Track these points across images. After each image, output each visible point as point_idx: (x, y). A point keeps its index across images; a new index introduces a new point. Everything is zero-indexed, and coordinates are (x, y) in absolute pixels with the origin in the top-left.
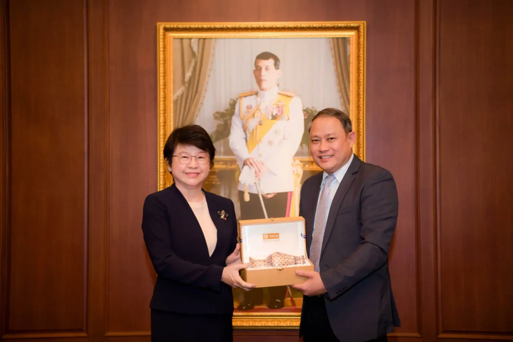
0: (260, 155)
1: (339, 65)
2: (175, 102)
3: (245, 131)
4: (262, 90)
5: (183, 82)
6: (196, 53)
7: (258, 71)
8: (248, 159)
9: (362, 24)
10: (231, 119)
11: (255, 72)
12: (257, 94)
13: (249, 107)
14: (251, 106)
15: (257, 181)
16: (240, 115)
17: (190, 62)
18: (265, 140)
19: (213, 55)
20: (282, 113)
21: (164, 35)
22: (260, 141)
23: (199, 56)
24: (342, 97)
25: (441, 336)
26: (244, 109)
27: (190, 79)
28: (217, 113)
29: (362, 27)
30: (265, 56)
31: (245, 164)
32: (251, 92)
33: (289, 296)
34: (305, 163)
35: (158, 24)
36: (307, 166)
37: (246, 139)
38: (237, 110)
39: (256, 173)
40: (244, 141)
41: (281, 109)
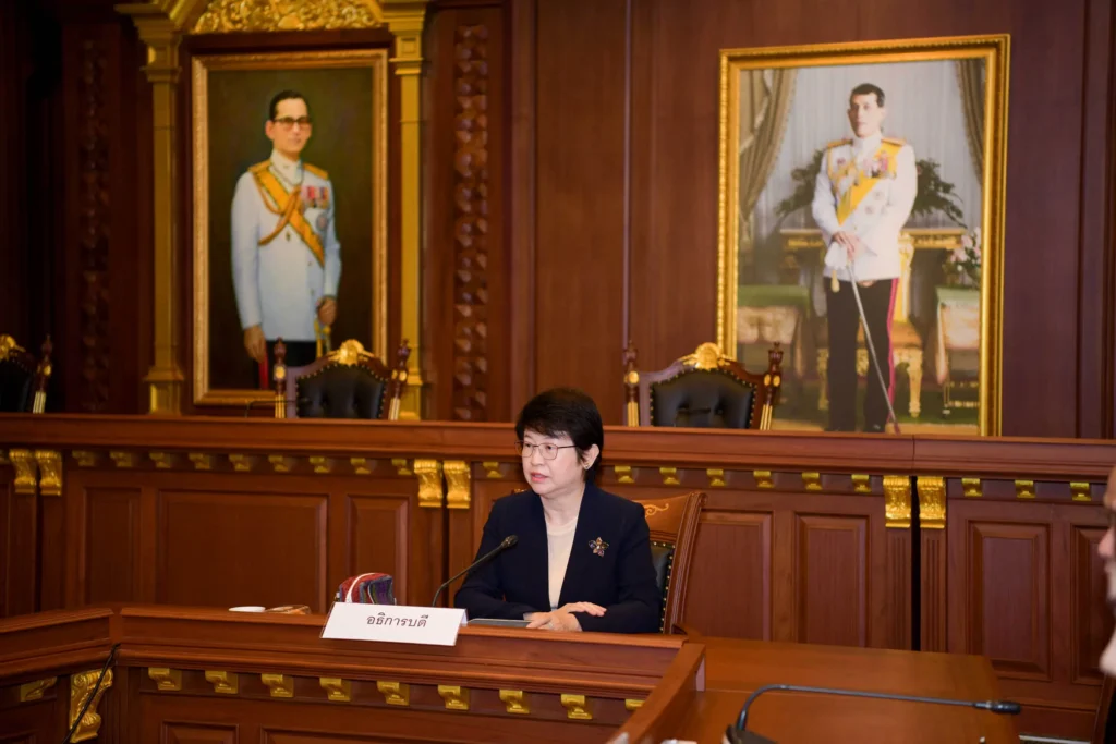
0: (855, 228)
1: (968, 97)
2: (742, 157)
3: (834, 195)
4: (859, 136)
5: (752, 130)
6: (771, 90)
7: (853, 111)
8: (838, 234)
9: (1005, 39)
10: (815, 179)
11: (850, 113)
12: (851, 142)
13: (840, 162)
14: (844, 160)
15: (850, 264)
16: (827, 172)
17: (761, 102)
18: (861, 206)
19: (794, 91)
20: (886, 167)
21: (729, 67)
22: (855, 208)
23: (773, 93)
24: (973, 144)
26: (833, 163)
27: (764, 124)
28: (798, 170)
29: (1003, 43)
30: (865, 89)
31: (833, 239)
32: (844, 140)
33: (891, 420)
34: (917, 238)
35: (721, 50)
36: (920, 242)
37: (836, 206)
38: (823, 167)
39: (848, 252)
40: (833, 208)
41: (884, 162)
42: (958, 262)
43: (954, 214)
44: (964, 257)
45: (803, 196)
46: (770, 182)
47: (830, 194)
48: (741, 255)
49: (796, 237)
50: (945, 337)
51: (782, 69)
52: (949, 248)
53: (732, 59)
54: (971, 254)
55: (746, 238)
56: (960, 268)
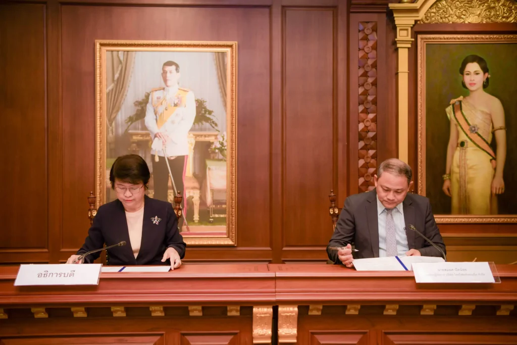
0: (166, 131)
1: (219, 71)
2: (108, 94)
3: (156, 114)
4: (167, 86)
5: (113, 80)
6: (122, 61)
7: (164, 73)
8: (158, 133)
9: (234, 43)
10: (146, 106)
11: (162, 74)
12: (164, 89)
13: (158, 98)
14: (160, 97)
15: (164, 148)
16: (152, 103)
17: (118, 67)
18: (169, 120)
19: (134, 63)
20: (181, 102)
21: (100, 48)
22: (166, 121)
23: (124, 63)
24: (222, 92)
25: (285, 249)
26: (155, 99)
27: (118, 79)
28: (137, 102)
29: (234, 46)
30: (169, 63)
31: (155, 136)
32: (160, 88)
33: (185, 225)
34: (196, 136)
35: (96, 41)
36: (198, 138)
37: (156, 119)
38: (150, 100)
39: (163, 142)
40: (155, 121)
41: (180, 99)
42: (216, 148)
43: (214, 125)
44: (219, 146)
45: (140, 115)
46: (123, 108)
47: (153, 114)
48: (108, 143)
49: (137, 134)
50: (210, 183)
51: (128, 51)
52: (211, 141)
53: (102, 45)
54: (222, 144)
55: (110, 135)
56: (217, 151)
